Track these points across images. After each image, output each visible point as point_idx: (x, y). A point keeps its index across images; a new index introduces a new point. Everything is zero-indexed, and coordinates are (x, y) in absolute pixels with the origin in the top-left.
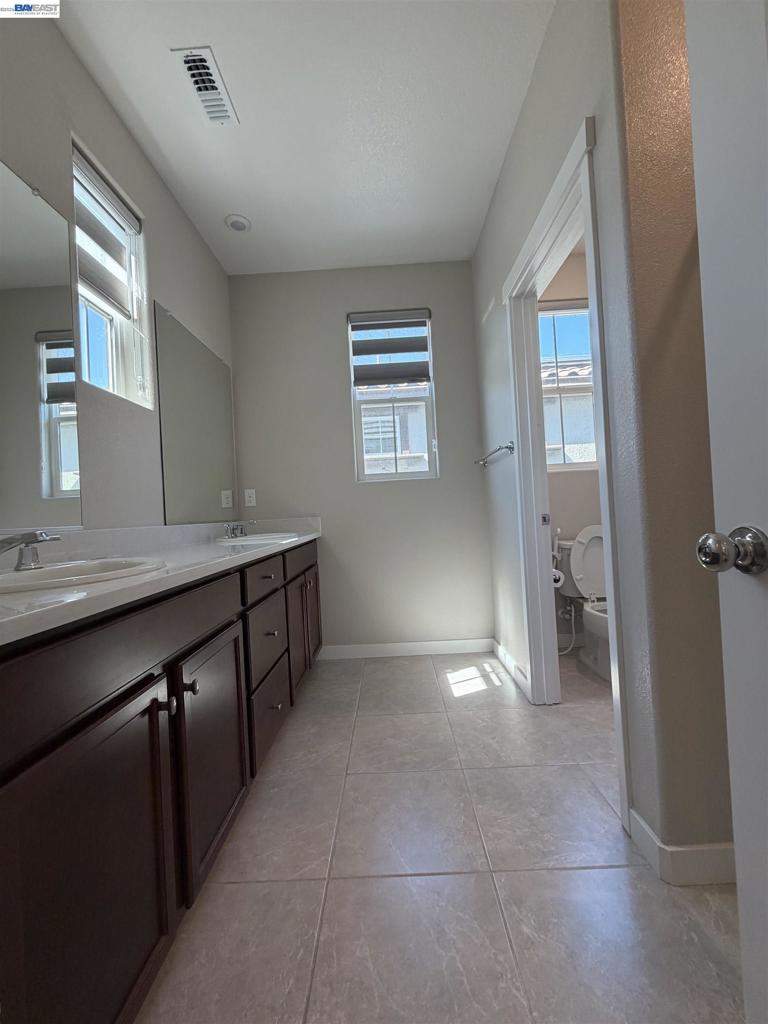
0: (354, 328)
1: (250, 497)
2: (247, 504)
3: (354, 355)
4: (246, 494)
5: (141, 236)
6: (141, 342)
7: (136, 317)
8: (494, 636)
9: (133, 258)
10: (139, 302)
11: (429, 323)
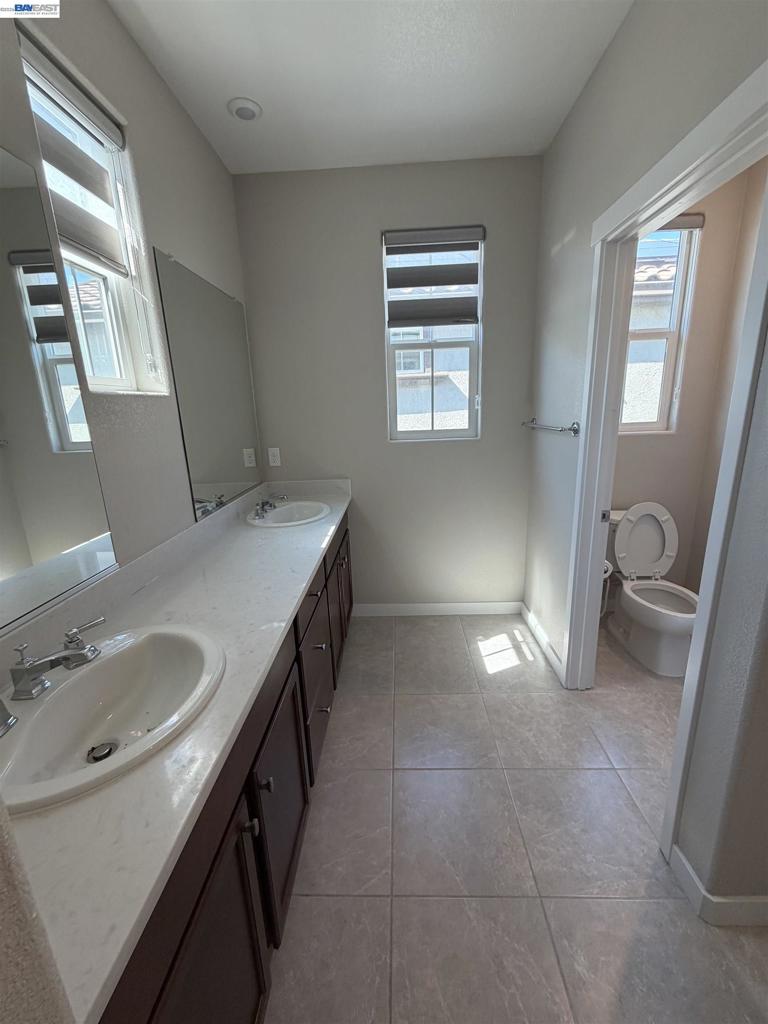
0: (390, 252)
1: (275, 457)
2: (272, 464)
3: (389, 287)
4: (270, 453)
5: (126, 154)
6: (145, 309)
7: (134, 273)
8: (523, 599)
9: (120, 187)
10: (136, 253)
11: (481, 245)
